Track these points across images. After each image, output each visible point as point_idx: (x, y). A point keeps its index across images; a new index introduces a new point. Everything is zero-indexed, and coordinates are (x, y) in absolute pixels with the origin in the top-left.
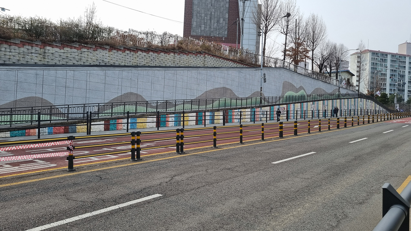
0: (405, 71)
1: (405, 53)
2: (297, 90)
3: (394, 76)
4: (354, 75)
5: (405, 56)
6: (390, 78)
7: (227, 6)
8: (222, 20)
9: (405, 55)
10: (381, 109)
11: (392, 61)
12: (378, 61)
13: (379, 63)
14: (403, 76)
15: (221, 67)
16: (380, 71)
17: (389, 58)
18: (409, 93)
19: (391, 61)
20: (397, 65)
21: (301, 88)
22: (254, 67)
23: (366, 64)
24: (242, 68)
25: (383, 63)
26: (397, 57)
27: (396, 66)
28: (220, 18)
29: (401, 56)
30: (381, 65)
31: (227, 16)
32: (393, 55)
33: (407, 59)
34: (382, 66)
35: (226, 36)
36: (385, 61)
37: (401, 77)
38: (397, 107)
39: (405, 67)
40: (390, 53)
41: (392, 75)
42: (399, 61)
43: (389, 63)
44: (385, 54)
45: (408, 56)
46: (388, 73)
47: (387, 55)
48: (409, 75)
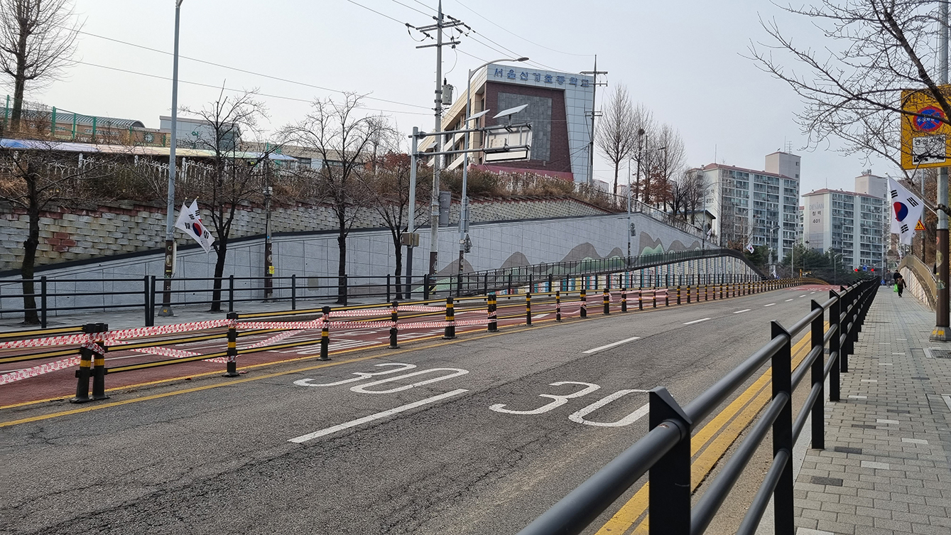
0: (777, 205)
1: (777, 172)
2: (654, 246)
3: (761, 213)
4: (715, 218)
5: (776, 178)
6: (754, 216)
7: (550, 113)
8: (541, 133)
9: (777, 175)
10: (754, 273)
11: (757, 186)
12: (734, 186)
13: (736, 189)
14: (775, 214)
15: (585, 216)
16: (737, 205)
17: (751, 180)
18: (785, 244)
19: (755, 186)
20: (764, 193)
21: (658, 241)
22: (612, 214)
23: (713, 191)
24: (603, 215)
25: (742, 190)
26: (764, 178)
27: (763, 196)
28: (538, 131)
29: (772, 177)
30: (739, 193)
31: (549, 129)
32: (758, 175)
33: (781, 182)
34: (740, 195)
35: (548, 160)
36: (745, 185)
37: (771, 215)
38: (772, 270)
39: (778, 197)
40: (753, 172)
41: (757, 212)
42: (768, 187)
43: (751, 191)
44: (744, 173)
45: (783, 177)
46: (751, 207)
47: (747, 175)
48: (785, 211)
